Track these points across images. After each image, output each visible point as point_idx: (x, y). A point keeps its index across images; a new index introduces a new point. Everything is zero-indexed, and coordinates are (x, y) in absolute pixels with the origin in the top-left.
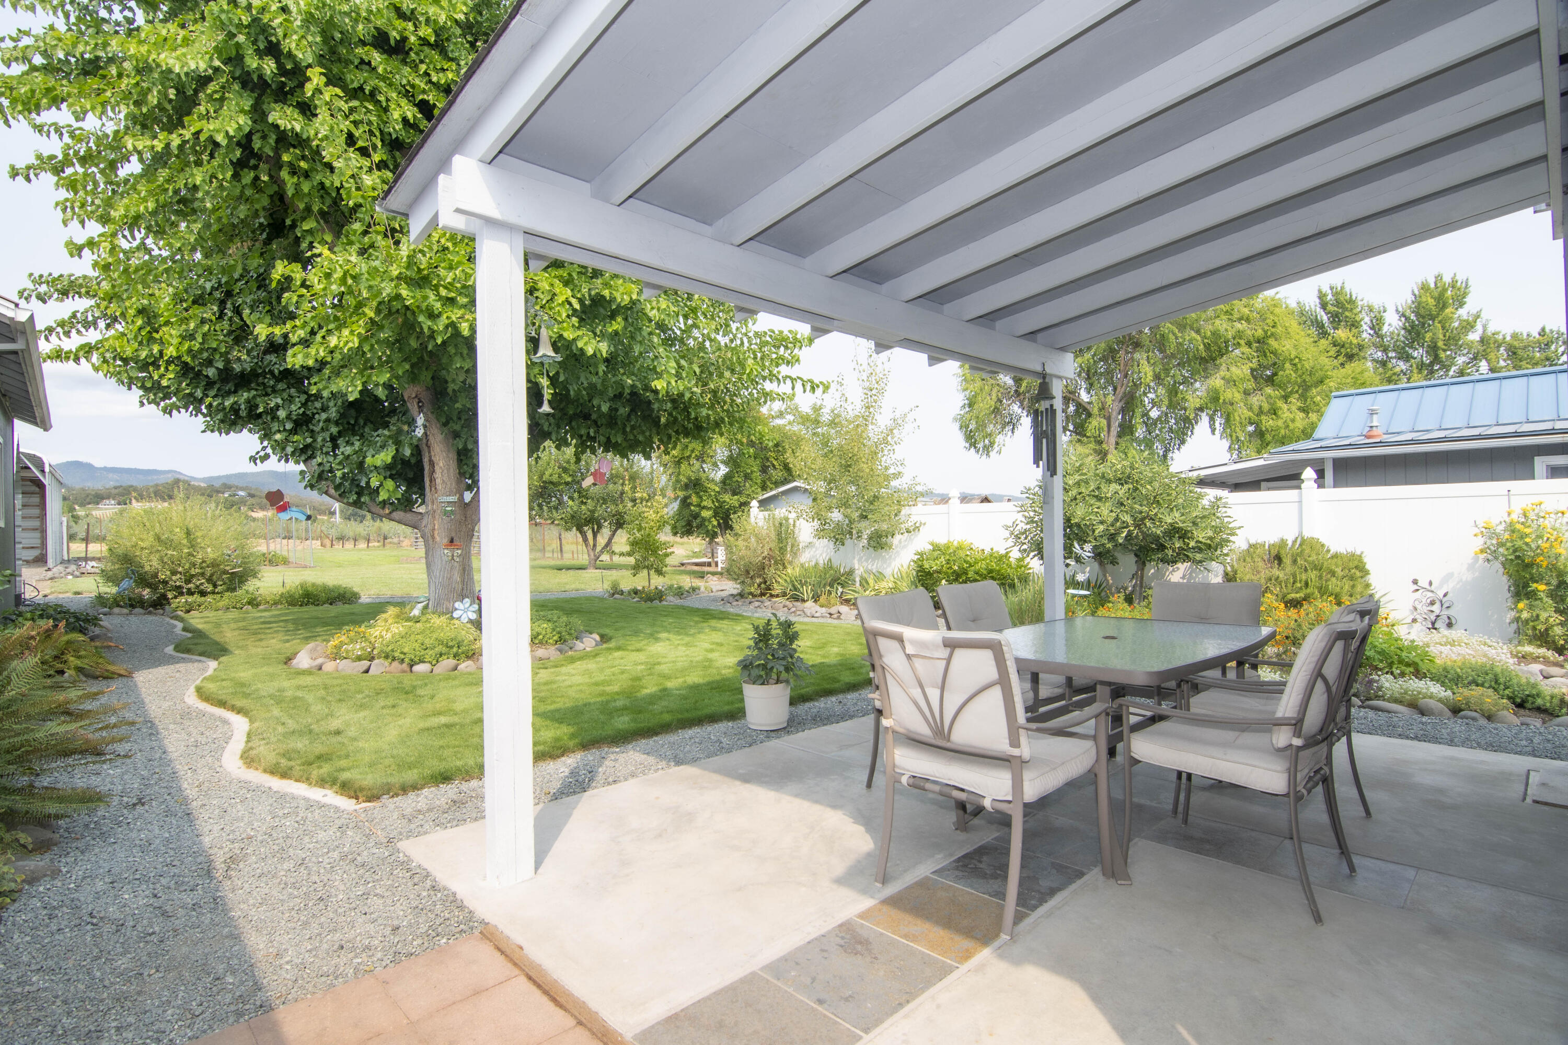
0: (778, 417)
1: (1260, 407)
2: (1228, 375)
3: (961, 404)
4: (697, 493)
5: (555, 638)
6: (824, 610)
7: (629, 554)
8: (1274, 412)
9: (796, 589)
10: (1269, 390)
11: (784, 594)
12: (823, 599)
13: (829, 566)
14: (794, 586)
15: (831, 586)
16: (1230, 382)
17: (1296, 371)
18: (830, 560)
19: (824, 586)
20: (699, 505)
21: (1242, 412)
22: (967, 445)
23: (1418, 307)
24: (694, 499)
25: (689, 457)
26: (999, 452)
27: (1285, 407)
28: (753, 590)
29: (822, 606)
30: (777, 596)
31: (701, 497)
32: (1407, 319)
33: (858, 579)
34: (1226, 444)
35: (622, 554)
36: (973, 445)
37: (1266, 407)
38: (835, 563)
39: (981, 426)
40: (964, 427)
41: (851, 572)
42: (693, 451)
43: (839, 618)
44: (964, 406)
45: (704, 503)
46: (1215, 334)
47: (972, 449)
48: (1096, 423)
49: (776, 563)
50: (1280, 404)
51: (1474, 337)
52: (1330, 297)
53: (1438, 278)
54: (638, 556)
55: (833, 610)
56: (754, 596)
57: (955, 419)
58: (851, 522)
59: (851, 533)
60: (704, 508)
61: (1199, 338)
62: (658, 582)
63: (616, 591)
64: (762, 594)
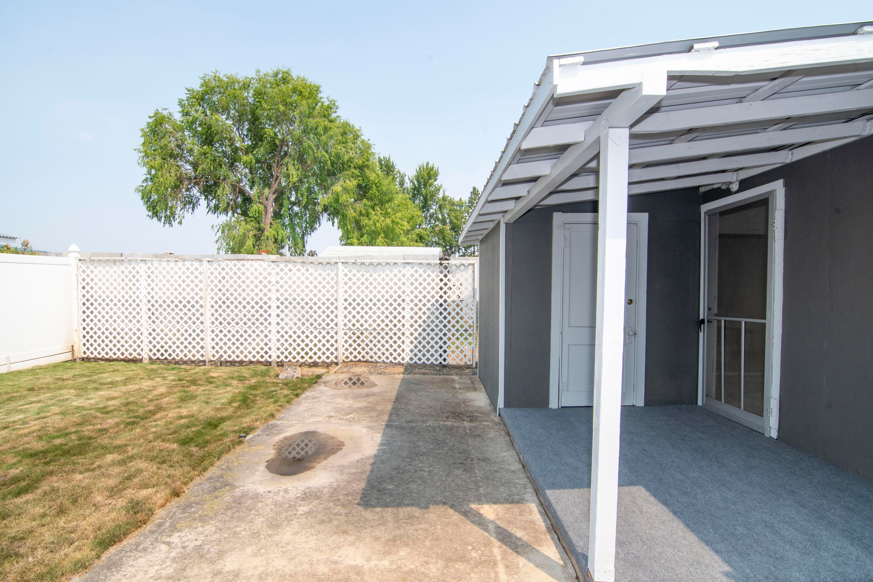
1: (360, 211)
2: (345, 185)
3: (144, 177)
8: (368, 215)
10: (365, 200)
16: (346, 190)
17: (378, 191)
21: (351, 213)
22: (150, 214)
23: (418, 177)
26: (180, 223)
27: (373, 213)
32: (414, 183)
34: (340, 233)
36: (156, 214)
37: (364, 212)
39: (164, 199)
40: (146, 196)
44: (146, 180)
46: (338, 156)
47: (155, 219)
48: (255, 207)
50: (370, 210)
51: (441, 196)
52: (383, 162)
53: (428, 164)
57: (137, 190)
61: (327, 156)
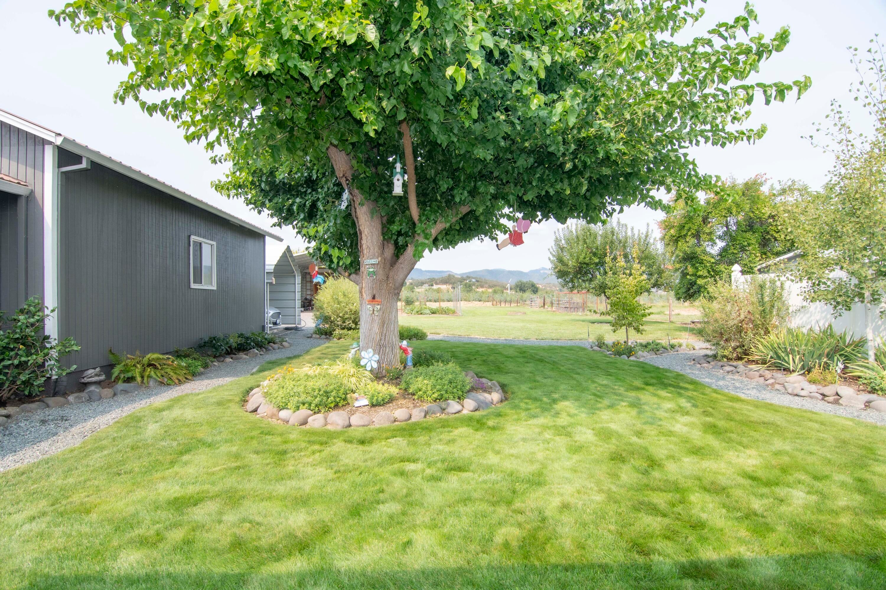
0: (780, 194)
4: (693, 265)
5: (435, 395)
6: (813, 388)
7: (608, 314)
9: (779, 357)
11: (764, 362)
12: (816, 373)
13: (828, 332)
14: (776, 353)
15: (830, 356)
18: (830, 326)
19: (820, 356)
20: (694, 275)
24: (690, 270)
25: (685, 235)
28: (726, 353)
29: (812, 382)
30: (756, 362)
31: (697, 268)
33: (871, 353)
35: (602, 314)
38: (838, 330)
41: (861, 344)
42: (689, 230)
43: (836, 402)
45: (700, 273)
49: (756, 326)
54: (614, 315)
55: (829, 390)
56: (729, 359)
58: (862, 280)
59: (861, 296)
60: (700, 277)
62: (634, 338)
63: (601, 344)
64: (740, 359)
